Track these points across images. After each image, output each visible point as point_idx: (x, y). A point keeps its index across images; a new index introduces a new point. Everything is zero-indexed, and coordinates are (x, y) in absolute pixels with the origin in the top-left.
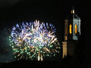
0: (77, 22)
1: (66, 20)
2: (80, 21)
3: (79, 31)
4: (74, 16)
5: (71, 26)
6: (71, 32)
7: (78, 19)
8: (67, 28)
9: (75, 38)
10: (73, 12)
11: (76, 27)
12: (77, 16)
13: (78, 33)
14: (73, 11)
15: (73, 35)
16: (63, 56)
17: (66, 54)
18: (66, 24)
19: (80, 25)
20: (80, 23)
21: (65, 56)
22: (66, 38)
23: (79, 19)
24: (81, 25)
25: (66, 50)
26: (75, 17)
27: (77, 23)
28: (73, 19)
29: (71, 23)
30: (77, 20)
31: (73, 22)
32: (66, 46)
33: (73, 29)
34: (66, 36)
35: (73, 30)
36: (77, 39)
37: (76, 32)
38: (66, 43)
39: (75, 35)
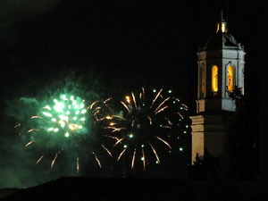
0: (234, 59)
1: (201, 51)
2: (242, 54)
3: (241, 85)
4: (224, 39)
5: (215, 70)
6: (215, 89)
7: (237, 49)
8: (204, 74)
9: (228, 105)
10: (223, 30)
11: (230, 73)
12: (233, 39)
13: (237, 89)
14: (223, 25)
15: (223, 95)
16: (194, 159)
17: (202, 153)
18: (202, 63)
19: (242, 67)
20: (242, 62)
21: (197, 158)
22: (201, 105)
23: (240, 47)
24: (246, 66)
25: (203, 140)
26: (229, 44)
27: (234, 62)
28: (222, 48)
29: (216, 59)
30: (235, 52)
31: (221, 57)
32: (201, 128)
33: (223, 77)
34: (201, 99)
35: (223, 81)
36: (234, 107)
37: (230, 88)
38: (201, 119)
39: (227, 96)
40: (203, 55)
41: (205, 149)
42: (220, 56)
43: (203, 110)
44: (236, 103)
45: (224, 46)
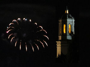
0: (71, 22)
1: (60, 19)
2: (74, 20)
3: (73, 31)
4: (68, 16)
5: (65, 26)
6: (65, 32)
7: (72, 19)
8: (61, 27)
9: (69, 37)
12: (71, 16)
14: (67, 11)
15: (67, 34)
16: (57, 56)
17: (60, 54)
18: (60, 23)
19: (73, 25)
20: (74, 23)
21: (59, 55)
22: (60, 38)
23: (73, 18)
25: (60, 49)
28: (67, 19)
32: (60, 45)
33: (67, 28)
34: (60, 35)
35: (67, 30)
37: (70, 32)
38: (60, 42)
39: (69, 35)
40: (61, 21)
41: (61, 52)
42: (66, 21)
43: (61, 39)
44: (72, 37)
45: (68, 18)
